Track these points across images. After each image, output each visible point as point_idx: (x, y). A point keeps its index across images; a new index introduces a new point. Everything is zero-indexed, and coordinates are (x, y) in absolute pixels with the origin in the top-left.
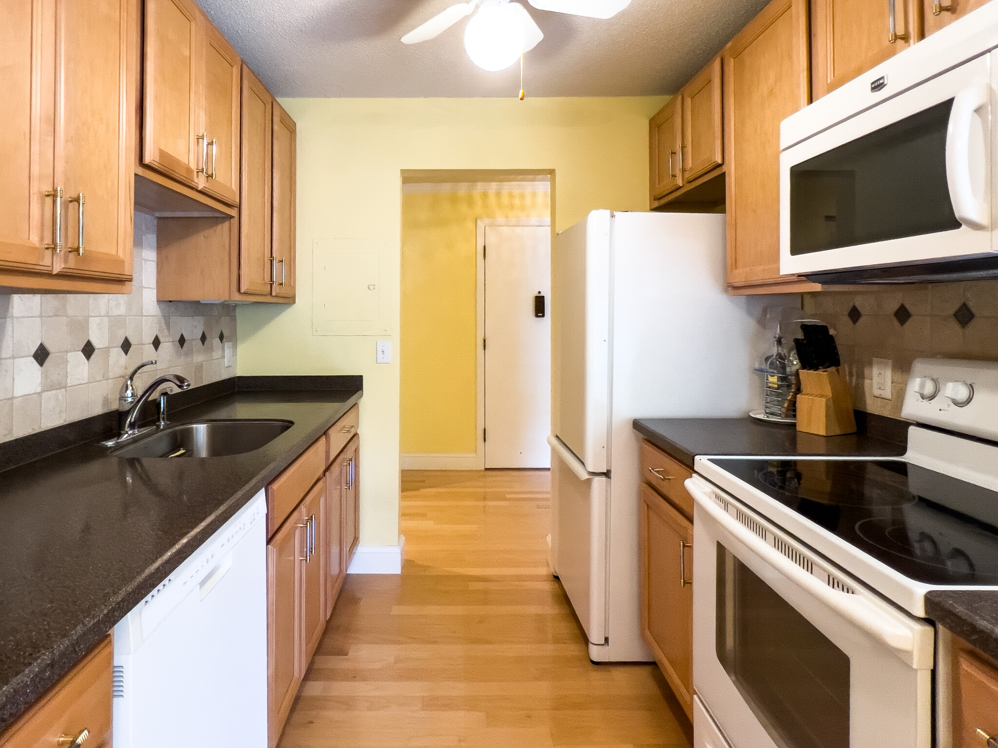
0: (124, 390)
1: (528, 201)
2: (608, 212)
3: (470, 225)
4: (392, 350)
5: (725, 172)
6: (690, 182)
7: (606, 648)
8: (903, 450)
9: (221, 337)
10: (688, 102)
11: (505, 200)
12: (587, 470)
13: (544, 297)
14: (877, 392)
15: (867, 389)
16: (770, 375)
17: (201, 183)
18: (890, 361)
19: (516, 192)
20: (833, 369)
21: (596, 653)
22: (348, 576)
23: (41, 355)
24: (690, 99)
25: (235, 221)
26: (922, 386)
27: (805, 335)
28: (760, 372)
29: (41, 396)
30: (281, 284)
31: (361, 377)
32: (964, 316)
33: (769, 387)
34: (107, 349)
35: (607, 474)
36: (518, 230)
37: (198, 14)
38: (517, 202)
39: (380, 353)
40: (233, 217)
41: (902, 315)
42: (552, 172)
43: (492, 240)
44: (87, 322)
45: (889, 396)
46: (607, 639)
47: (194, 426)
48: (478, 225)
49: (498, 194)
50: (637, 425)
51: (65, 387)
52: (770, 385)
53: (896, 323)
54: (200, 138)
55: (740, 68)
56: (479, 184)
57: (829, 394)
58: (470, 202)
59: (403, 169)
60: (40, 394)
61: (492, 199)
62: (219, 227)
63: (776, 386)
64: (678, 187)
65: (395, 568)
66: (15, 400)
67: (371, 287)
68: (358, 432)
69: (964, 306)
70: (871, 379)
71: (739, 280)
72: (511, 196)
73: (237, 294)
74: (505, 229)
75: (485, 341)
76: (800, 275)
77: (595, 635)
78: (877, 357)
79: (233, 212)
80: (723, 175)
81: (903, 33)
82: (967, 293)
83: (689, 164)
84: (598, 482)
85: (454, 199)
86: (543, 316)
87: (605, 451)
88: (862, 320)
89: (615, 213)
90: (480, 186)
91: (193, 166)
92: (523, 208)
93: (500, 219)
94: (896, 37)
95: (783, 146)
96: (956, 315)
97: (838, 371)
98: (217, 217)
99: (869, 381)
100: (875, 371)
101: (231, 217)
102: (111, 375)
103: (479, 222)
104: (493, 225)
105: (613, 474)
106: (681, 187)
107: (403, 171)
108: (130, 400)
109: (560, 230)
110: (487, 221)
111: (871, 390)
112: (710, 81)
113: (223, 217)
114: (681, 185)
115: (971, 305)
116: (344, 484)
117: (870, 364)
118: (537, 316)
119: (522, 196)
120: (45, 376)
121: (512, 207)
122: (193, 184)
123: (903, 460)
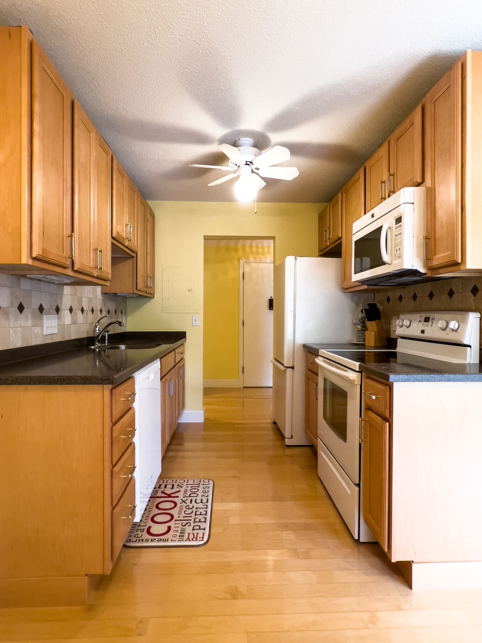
0: (95, 327)
2: (294, 257)
3: (236, 262)
4: (199, 320)
5: (342, 241)
6: (332, 244)
7: (292, 439)
8: (395, 348)
9: (122, 313)
10: (331, 209)
11: (254, 249)
12: (285, 366)
13: (273, 299)
14: (393, 329)
15: (391, 329)
16: (359, 325)
17: (127, 243)
19: (260, 245)
20: (378, 321)
21: (288, 442)
22: (179, 424)
23: (71, 310)
24: (332, 208)
25: (135, 259)
26: (399, 323)
27: (369, 308)
28: (355, 324)
30: (151, 288)
31: (186, 332)
34: (87, 311)
35: (293, 368)
36: (261, 265)
37: (126, 175)
38: (260, 251)
39: (194, 321)
40: (134, 257)
42: (273, 238)
43: (247, 270)
44: (82, 298)
46: (292, 437)
47: (120, 346)
49: (251, 246)
50: (305, 346)
51: (77, 324)
52: (358, 329)
53: (399, 302)
54: (127, 225)
57: (376, 330)
58: (236, 250)
59: (205, 235)
60: (71, 325)
61: (248, 249)
62: (128, 262)
63: (360, 329)
65: (201, 420)
66: (65, 326)
67: (190, 290)
68: (184, 357)
69: (415, 294)
71: (345, 287)
72: (257, 247)
73: (136, 291)
74: (254, 265)
75: (243, 321)
77: (287, 434)
78: (394, 315)
79: (134, 255)
80: (341, 243)
81: (384, 197)
83: (331, 236)
84: (289, 371)
85: (228, 249)
86: (273, 309)
87: (292, 357)
88: (390, 301)
89: (297, 257)
90: (241, 242)
91: (124, 236)
92: (263, 254)
93: (252, 259)
94: (382, 198)
95: (353, 233)
96: (413, 297)
97: (380, 321)
98: (127, 257)
99: (392, 325)
100: (393, 321)
101: (133, 257)
102: (89, 322)
103: (241, 261)
104: (248, 262)
105: (295, 368)
106: (328, 247)
107: (204, 236)
108: (97, 332)
109: (277, 265)
110: (244, 260)
112: (338, 202)
113: (129, 257)
114: (329, 245)
116: (179, 377)
117: (392, 319)
118: (270, 309)
119: (263, 248)
120: (72, 318)
121: (258, 253)
122: (124, 244)
123: (396, 351)
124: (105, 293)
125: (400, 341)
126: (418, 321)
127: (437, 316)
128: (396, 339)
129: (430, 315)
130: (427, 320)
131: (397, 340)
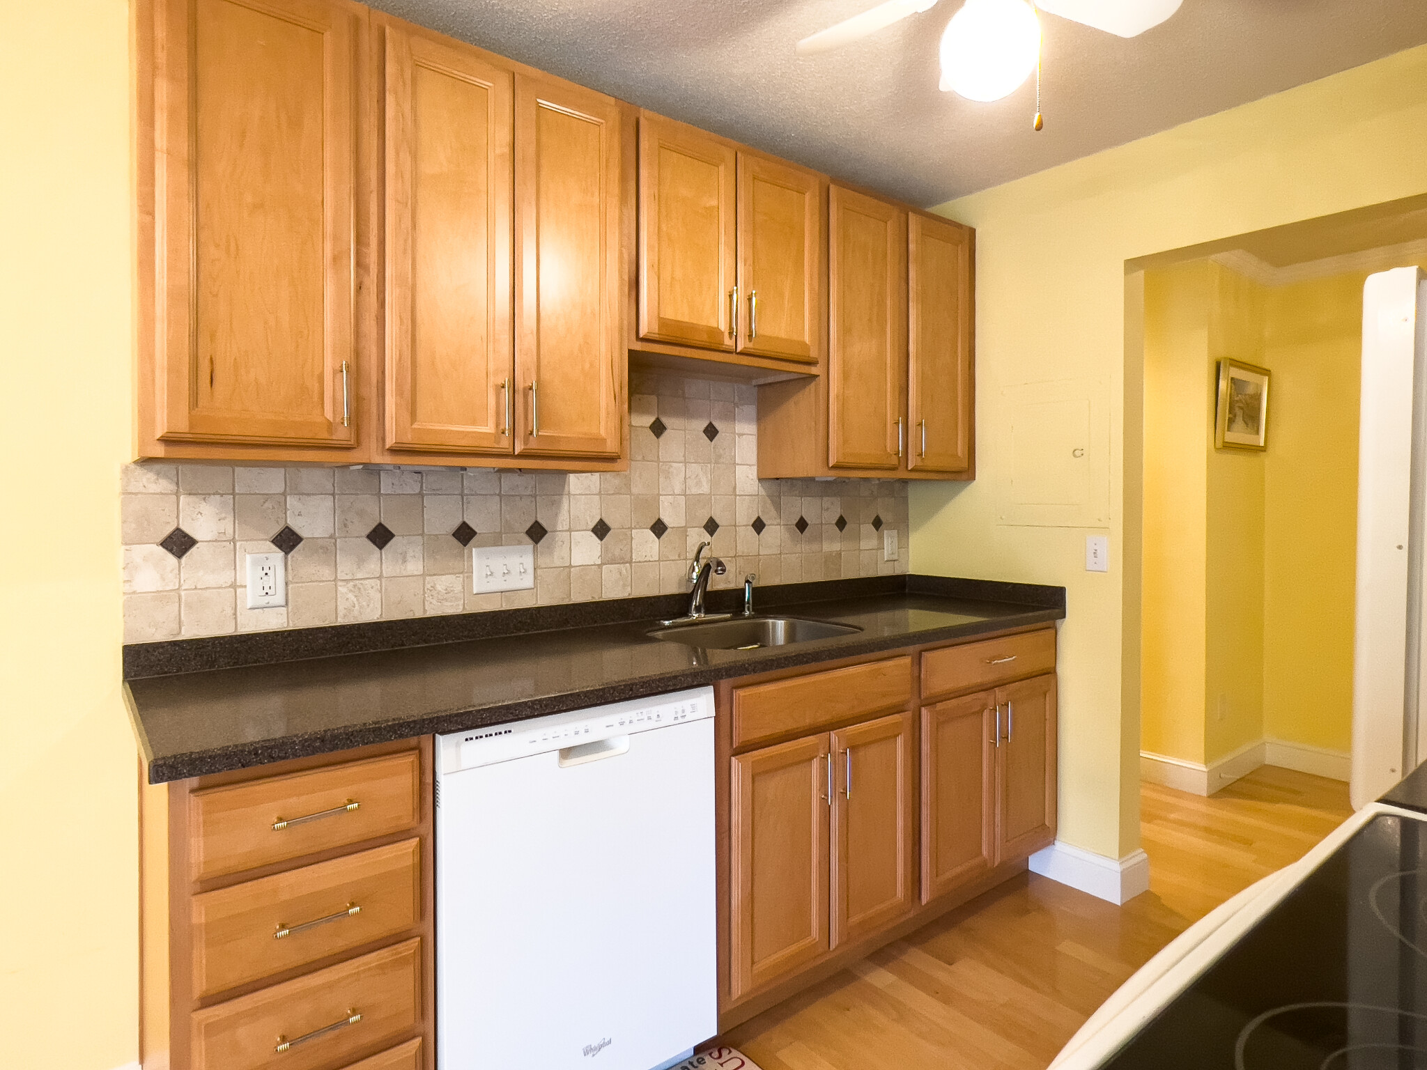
4: (1108, 551)
9: (877, 523)
23: (601, 530)
25: (822, 378)
29: (602, 569)
30: (920, 454)
31: (1063, 588)
34: (683, 531)
39: (1090, 555)
40: (817, 376)
44: (657, 500)
47: (770, 621)
51: (629, 562)
60: (600, 566)
62: (806, 390)
66: (572, 570)
67: (1077, 453)
68: (1057, 672)
73: (825, 469)
101: (812, 377)
102: (690, 555)
108: (694, 582)
113: (800, 379)
116: (986, 736)
120: (605, 550)
124: (777, 479)
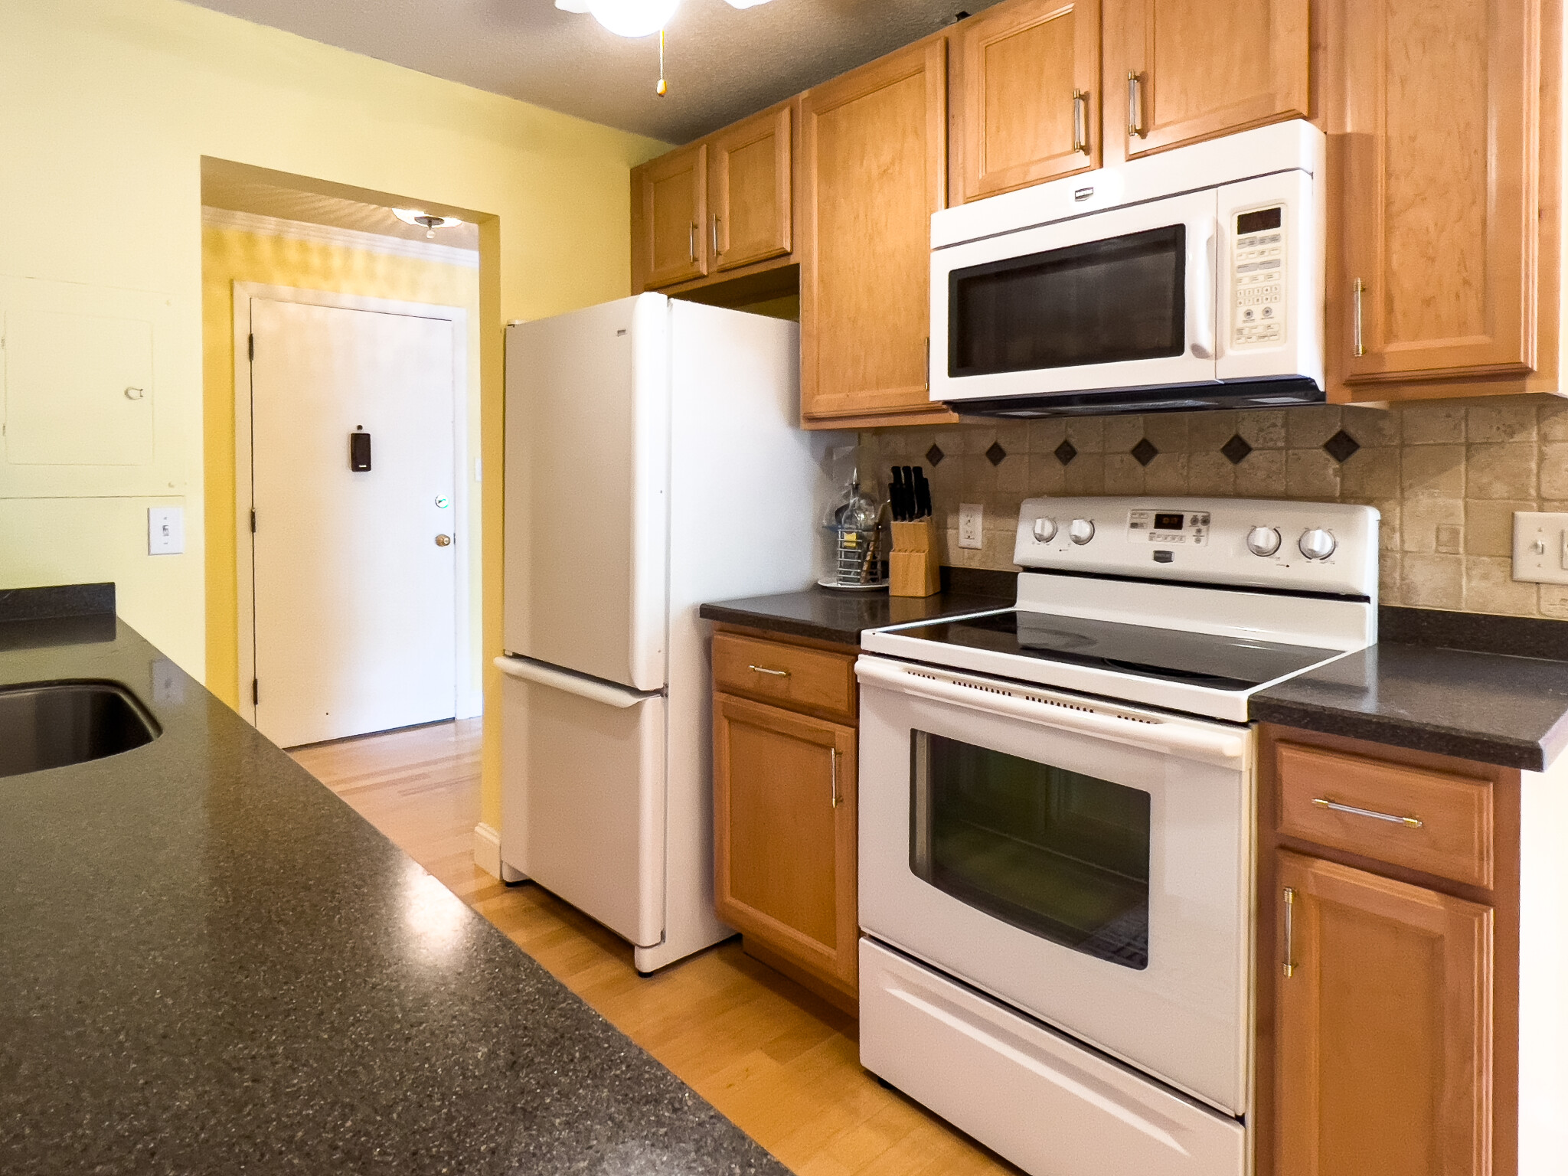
1: (337, 262)
3: (219, 290)
5: (798, 265)
6: (724, 271)
7: (662, 946)
10: (722, 157)
11: (292, 255)
13: (368, 435)
14: (964, 542)
15: (951, 542)
16: (846, 532)
18: (981, 507)
19: (314, 242)
20: (926, 518)
21: (647, 961)
24: (726, 154)
32: (1066, 453)
33: (845, 547)
35: (661, 692)
36: (318, 313)
38: (315, 260)
41: (996, 454)
42: (487, 222)
43: (265, 327)
45: (979, 545)
46: (663, 934)
48: (235, 294)
49: (278, 240)
52: (845, 544)
53: (988, 463)
55: (829, 129)
56: (240, 214)
57: (926, 548)
58: (219, 246)
61: (265, 249)
63: (854, 545)
64: (698, 275)
67: (132, 393)
69: (1066, 443)
70: (957, 528)
72: (303, 246)
74: (291, 308)
75: (253, 515)
76: (946, 402)
78: (964, 503)
80: (795, 268)
82: (1069, 429)
83: (726, 245)
84: (652, 705)
86: (368, 468)
87: (662, 657)
88: (944, 463)
90: (239, 219)
92: (327, 274)
93: (283, 289)
95: (935, 243)
96: (1057, 453)
97: (931, 520)
99: (955, 531)
100: (963, 519)
103: (237, 286)
104: (269, 297)
105: (670, 690)
106: (703, 277)
110: (253, 287)
111: (958, 538)
114: (706, 274)
115: (1073, 441)
117: (956, 511)
118: (355, 468)
119: (325, 252)
121: (305, 268)
123: (1011, 611)
125: (1023, 578)
126: (1128, 525)
127: (1218, 510)
128: (1014, 576)
129: (1188, 508)
130: (1169, 522)
131: (1017, 577)
